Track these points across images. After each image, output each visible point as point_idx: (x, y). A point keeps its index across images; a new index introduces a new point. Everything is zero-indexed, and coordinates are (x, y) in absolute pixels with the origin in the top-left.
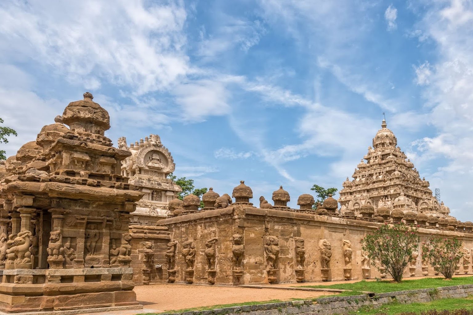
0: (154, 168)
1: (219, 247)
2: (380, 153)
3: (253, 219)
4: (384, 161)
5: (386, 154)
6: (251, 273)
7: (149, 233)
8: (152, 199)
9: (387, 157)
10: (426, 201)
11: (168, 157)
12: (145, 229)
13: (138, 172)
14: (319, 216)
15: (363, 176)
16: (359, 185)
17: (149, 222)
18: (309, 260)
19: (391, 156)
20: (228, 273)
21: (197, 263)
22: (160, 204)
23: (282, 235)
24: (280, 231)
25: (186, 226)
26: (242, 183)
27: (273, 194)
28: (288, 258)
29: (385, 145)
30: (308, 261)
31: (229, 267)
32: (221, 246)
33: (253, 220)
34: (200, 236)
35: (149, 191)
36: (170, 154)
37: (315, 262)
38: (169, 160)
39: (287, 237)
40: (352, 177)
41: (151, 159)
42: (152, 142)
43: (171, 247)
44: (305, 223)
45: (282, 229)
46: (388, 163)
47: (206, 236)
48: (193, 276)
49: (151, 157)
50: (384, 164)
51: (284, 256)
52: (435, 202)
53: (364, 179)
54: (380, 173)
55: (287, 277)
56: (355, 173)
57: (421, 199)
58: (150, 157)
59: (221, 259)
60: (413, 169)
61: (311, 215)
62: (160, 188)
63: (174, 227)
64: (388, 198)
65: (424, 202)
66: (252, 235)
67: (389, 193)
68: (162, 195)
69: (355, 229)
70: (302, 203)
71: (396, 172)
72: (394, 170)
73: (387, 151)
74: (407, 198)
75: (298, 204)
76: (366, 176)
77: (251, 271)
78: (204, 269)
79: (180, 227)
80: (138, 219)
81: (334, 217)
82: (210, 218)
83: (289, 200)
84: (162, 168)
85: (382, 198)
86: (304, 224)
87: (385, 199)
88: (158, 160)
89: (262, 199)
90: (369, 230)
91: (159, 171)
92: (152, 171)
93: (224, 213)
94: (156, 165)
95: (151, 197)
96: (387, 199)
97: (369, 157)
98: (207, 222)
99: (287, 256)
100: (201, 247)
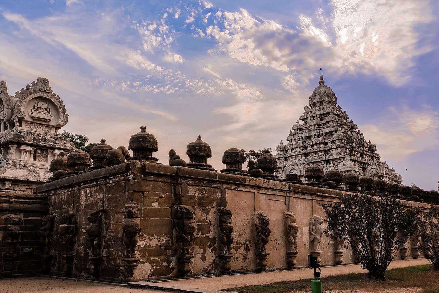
0: (39, 119)
1: (107, 222)
2: (318, 113)
3: (156, 179)
4: (323, 122)
5: (326, 114)
6: (151, 262)
7: (16, 202)
8: (35, 159)
9: (326, 117)
10: (375, 167)
11: (59, 106)
12: (11, 197)
13: (18, 124)
14: (252, 178)
15: (300, 138)
16: (295, 148)
17: (27, 189)
18: (239, 241)
19: (332, 115)
20: (118, 261)
21: (79, 246)
22: (44, 165)
23: (200, 204)
24: (196, 198)
25: (67, 192)
26: (143, 129)
27: (188, 147)
28: (208, 238)
29: (324, 103)
30: (237, 242)
31: (119, 253)
32: (110, 221)
33: (157, 181)
34: (84, 207)
35: (30, 148)
36: (61, 103)
37: (247, 243)
38: (61, 110)
39: (207, 207)
40: (287, 140)
41: (36, 108)
42: (38, 87)
43: (46, 222)
44: (234, 187)
45: (200, 195)
46: (328, 123)
47: (91, 207)
48: (73, 264)
49: (36, 105)
50: (324, 124)
51: (203, 236)
52: (386, 167)
53: (301, 141)
54: (319, 135)
55: (208, 267)
56: (290, 135)
57: (368, 164)
58: (34, 106)
59: (109, 240)
60: (357, 130)
61: (240, 176)
62: (45, 144)
63: (53, 194)
64: (330, 164)
65: (373, 168)
66: (155, 205)
67: (331, 157)
68: (48, 154)
69: (301, 196)
70: (229, 160)
71: (339, 133)
72: (336, 131)
73: (327, 110)
74: (353, 163)
75: (224, 162)
76: (302, 138)
77: (153, 258)
78: (87, 254)
79: (61, 194)
80: (11, 184)
81: (271, 179)
82: (97, 180)
83: (210, 156)
84: (50, 120)
85: (323, 163)
86: (232, 190)
87: (327, 164)
88: (46, 110)
89: (172, 154)
90: (318, 199)
91: (47, 124)
92: (37, 123)
93: (114, 171)
94: (42, 116)
95: (32, 156)
96: (328, 165)
97: (305, 117)
98: (93, 186)
99: (207, 235)
100: (84, 222)
